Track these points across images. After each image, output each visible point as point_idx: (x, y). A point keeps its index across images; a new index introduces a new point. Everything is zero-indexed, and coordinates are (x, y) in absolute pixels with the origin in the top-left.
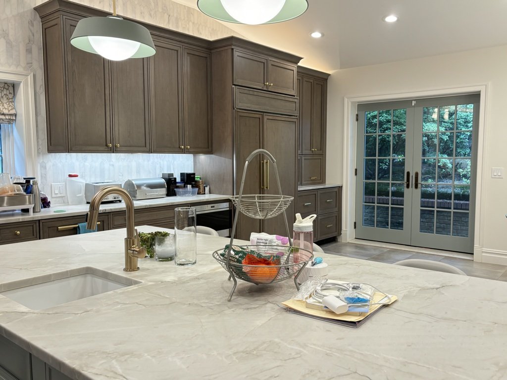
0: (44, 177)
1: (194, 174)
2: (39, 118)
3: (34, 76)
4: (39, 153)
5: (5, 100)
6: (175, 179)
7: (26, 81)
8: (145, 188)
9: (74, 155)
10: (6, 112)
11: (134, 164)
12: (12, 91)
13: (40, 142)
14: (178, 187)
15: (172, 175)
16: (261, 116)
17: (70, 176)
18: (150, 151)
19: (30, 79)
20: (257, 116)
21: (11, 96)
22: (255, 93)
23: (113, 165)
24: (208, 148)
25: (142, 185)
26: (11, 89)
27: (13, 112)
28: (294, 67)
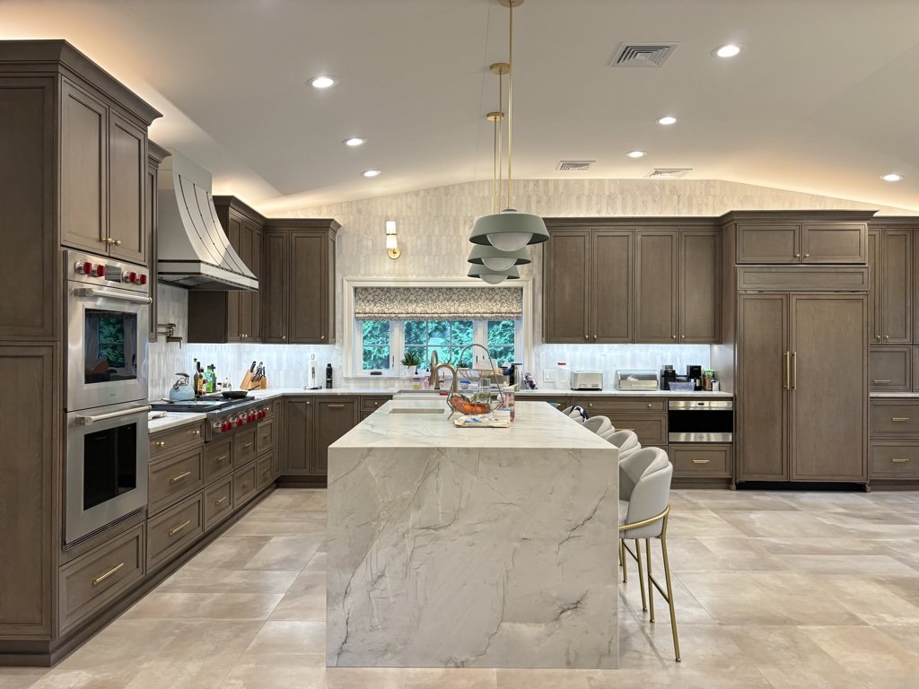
0: (538, 364)
1: (700, 367)
2: (536, 315)
3: (534, 280)
4: (534, 343)
5: (515, 302)
6: (674, 371)
7: (527, 286)
8: (632, 379)
9: (565, 345)
10: (514, 311)
11: (628, 354)
12: (520, 294)
13: (536, 333)
14: (679, 381)
15: (671, 367)
16: (784, 297)
17: (559, 364)
18: (633, 342)
19: (530, 283)
20: (778, 297)
21: (519, 298)
22: (773, 270)
23: (605, 356)
24: (717, 337)
25: (629, 375)
26: (520, 292)
27: (518, 311)
28: (863, 226)
